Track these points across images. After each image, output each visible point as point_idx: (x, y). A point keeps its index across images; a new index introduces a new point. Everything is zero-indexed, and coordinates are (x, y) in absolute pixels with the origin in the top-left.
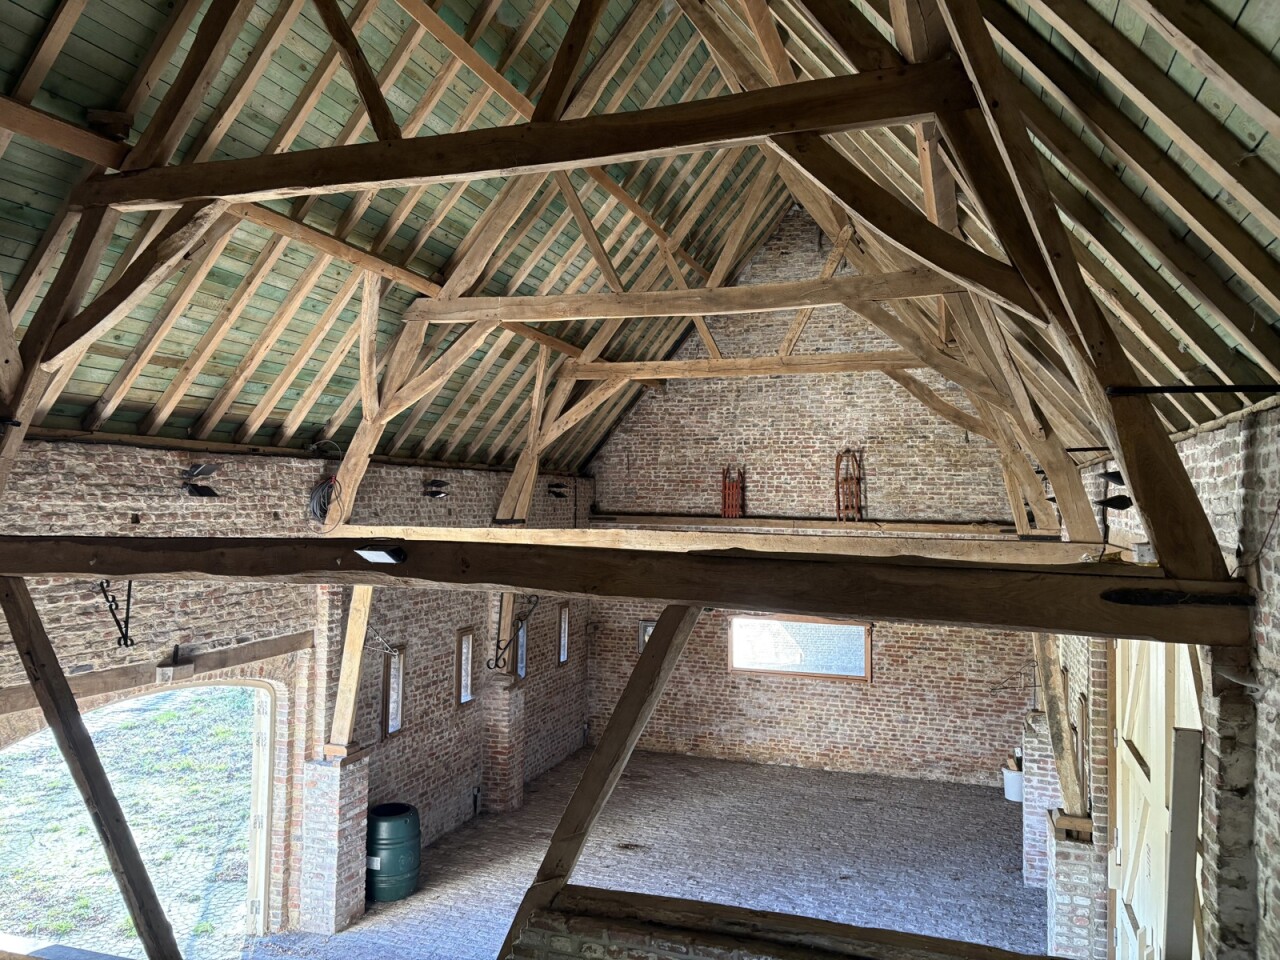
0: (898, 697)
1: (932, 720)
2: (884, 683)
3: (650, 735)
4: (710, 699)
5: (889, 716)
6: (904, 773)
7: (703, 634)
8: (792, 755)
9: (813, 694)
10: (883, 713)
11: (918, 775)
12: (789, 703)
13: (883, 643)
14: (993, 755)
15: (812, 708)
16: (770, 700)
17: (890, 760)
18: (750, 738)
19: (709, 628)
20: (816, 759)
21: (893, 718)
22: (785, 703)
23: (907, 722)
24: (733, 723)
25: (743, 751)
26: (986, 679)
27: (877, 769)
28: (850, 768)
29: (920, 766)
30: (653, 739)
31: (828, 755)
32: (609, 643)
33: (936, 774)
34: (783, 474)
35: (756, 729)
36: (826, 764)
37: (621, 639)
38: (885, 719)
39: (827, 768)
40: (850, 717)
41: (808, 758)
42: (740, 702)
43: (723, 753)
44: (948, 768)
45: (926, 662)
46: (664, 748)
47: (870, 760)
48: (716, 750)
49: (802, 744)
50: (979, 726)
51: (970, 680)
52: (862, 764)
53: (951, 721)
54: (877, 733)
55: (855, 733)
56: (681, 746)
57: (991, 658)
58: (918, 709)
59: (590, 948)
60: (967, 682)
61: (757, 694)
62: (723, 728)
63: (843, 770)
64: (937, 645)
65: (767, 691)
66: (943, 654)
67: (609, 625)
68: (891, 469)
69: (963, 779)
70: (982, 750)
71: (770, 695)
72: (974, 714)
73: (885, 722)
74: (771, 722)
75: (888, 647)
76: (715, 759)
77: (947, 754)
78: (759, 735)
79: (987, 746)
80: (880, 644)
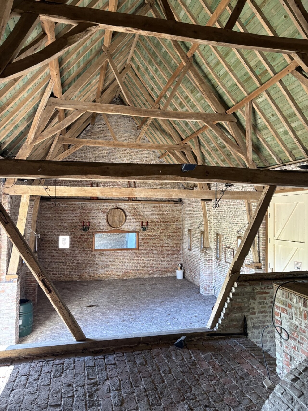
0: (146, 253)
1: (155, 259)
2: (142, 249)
3: (63, 276)
4: (86, 261)
5: (143, 259)
6: (147, 276)
7: (84, 239)
8: (114, 276)
9: (121, 255)
10: (142, 259)
11: (151, 276)
12: (113, 259)
13: (142, 237)
14: (172, 267)
15: (120, 260)
16: (107, 259)
17: (143, 273)
18: (99, 272)
19: (86, 237)
20: (121, 276)
21: (144, 260)
22: (112, 259)
23: (148, 261)
24: (94, 268)
25: (97, 277)
26: (170, 246)
27: (140, 276)
28: (132, 277)
29: (152, 273)
30: (65, 277)
31: (125, 274)
32: (47, 245)
33: (157, 275)
34: (111, 186)
35: (102, 269)
36: (124, 277)
37: (52, 243)
38: (142, 260)
39: (125, 278)
40: (132, 261)
41: (119, 276)
42: (96, 261)
43: (90, 278)
44: (160, 273)
45: (154, 242)
46: (69, 280)
47: (138, 274)
48: (88, 278)
49: (117, 271)
50: (168, 259)
51: (166, 246)
52: (135, 275)
53: (161, 259)
54: (140, 265)
55: (134, 266)
56: (75, 278)
57: (171, 239)
58: (151, 256)
59: (256, 289)
60: (165, 247)
61: (102, 257)
62: (90, 270)
63: (129, 278)
64: (157, 237)
65: (106, 256)
66: (158, 239)
67: (47, 239)
68: (144, 185)
69: (164, 276)
70: (169, 266)
71: (107, 257)
72: (167, 256)
73: (142, 261)
74: (107, 266)
75: (143, 239)
76: (87, 281)
77: (159, 269)
78: (103, 270)
79: (170, 265)
80: (141, 238)
